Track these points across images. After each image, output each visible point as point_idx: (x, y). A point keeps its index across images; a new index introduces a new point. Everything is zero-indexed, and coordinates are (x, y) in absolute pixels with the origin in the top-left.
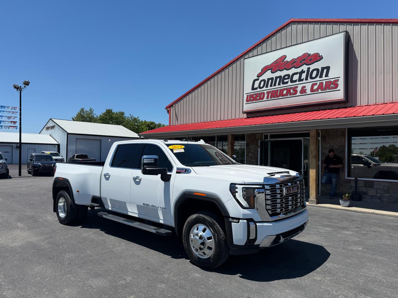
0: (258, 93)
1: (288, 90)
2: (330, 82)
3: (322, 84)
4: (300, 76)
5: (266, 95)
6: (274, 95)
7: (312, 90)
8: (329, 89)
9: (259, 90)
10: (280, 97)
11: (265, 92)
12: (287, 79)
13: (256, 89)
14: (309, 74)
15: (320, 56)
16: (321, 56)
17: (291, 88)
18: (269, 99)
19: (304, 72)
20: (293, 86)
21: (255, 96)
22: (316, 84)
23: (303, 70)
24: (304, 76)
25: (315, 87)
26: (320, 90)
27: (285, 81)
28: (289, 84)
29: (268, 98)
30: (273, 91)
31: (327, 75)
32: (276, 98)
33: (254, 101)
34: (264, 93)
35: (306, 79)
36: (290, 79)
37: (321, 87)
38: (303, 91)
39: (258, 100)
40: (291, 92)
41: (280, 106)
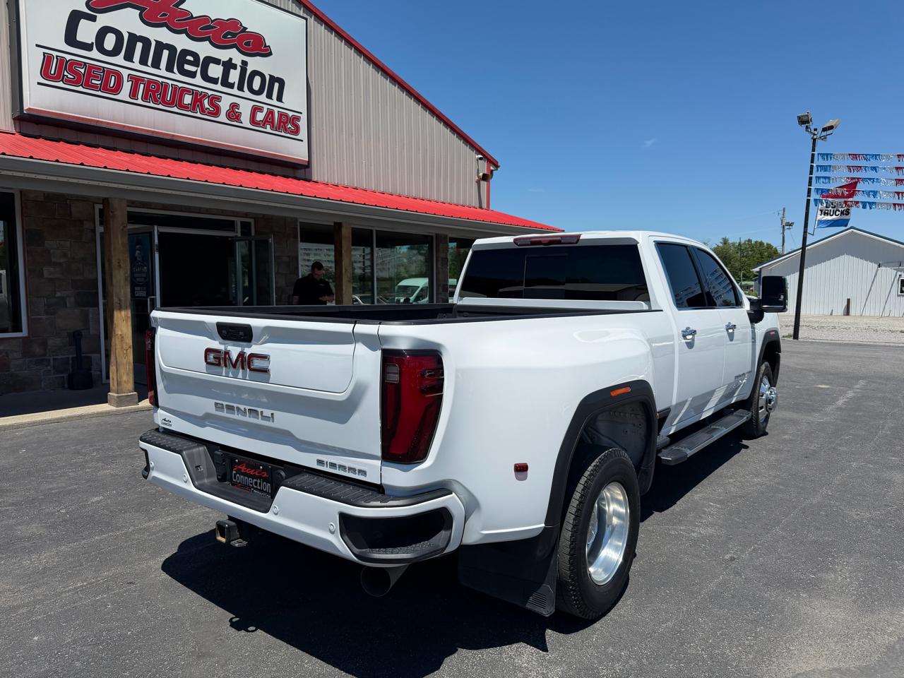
0: (98, 68)
1: (198, 98)
2: (287, 116)
3: (271, 113)
4: (226, 74)
5: (127, 86)
6: (155, 93)
7: (253, 120)
8: (286, 130)
9: (95, 53)
10: (175, 109)
11: (125, 73)
12: (189, 63)
13: (88, 47)
14: (246, 79)
15: (266, 46)
16: (269, 46)
17: (205, 95)
18: (140, 101)
19: (235, 67)
20: (210, 93)
21: (82, 71)
22: (261, 109)
23: (231, 59)
24: (234, 76)
25: (260, 116)
26: (268, 126)
27: (187, 67)
28: (198, 80)
29: (133, 94)
30: (150, 81)
31: (280, 99)
32: (160, 106)
33: (80, 89)
34: (119, 77)
35: (241, 88)
36: (199, 69)
37: (269, 118)
38: (234, 114)
39: (94, 87)
40: (204, 106)
41: (173, 136)
